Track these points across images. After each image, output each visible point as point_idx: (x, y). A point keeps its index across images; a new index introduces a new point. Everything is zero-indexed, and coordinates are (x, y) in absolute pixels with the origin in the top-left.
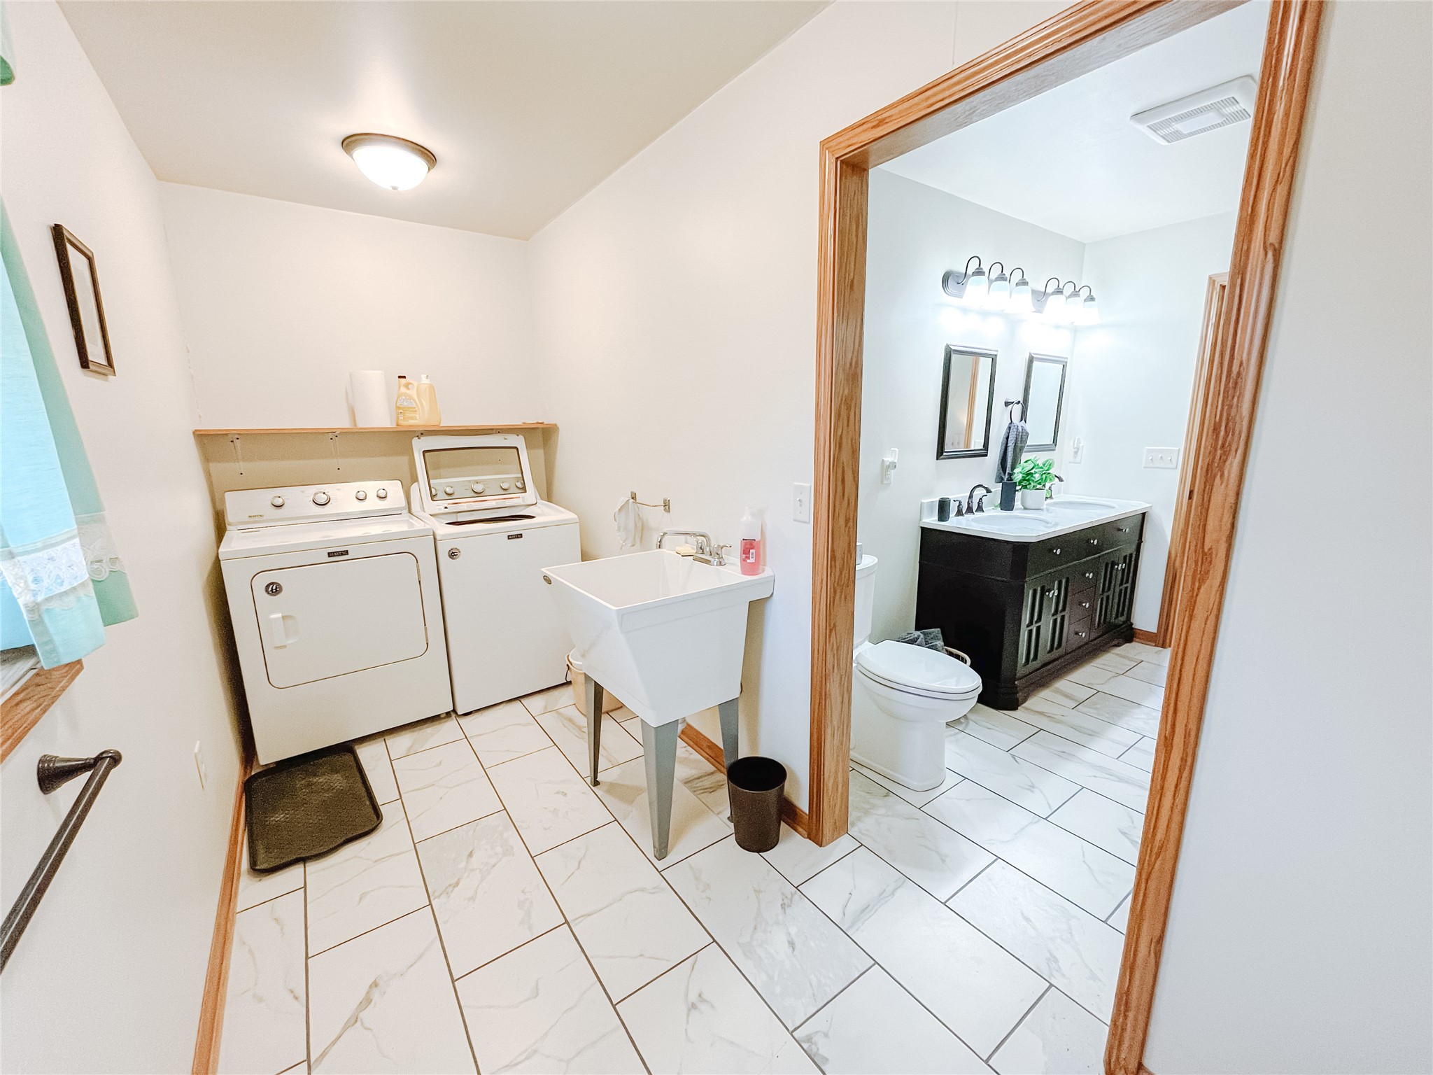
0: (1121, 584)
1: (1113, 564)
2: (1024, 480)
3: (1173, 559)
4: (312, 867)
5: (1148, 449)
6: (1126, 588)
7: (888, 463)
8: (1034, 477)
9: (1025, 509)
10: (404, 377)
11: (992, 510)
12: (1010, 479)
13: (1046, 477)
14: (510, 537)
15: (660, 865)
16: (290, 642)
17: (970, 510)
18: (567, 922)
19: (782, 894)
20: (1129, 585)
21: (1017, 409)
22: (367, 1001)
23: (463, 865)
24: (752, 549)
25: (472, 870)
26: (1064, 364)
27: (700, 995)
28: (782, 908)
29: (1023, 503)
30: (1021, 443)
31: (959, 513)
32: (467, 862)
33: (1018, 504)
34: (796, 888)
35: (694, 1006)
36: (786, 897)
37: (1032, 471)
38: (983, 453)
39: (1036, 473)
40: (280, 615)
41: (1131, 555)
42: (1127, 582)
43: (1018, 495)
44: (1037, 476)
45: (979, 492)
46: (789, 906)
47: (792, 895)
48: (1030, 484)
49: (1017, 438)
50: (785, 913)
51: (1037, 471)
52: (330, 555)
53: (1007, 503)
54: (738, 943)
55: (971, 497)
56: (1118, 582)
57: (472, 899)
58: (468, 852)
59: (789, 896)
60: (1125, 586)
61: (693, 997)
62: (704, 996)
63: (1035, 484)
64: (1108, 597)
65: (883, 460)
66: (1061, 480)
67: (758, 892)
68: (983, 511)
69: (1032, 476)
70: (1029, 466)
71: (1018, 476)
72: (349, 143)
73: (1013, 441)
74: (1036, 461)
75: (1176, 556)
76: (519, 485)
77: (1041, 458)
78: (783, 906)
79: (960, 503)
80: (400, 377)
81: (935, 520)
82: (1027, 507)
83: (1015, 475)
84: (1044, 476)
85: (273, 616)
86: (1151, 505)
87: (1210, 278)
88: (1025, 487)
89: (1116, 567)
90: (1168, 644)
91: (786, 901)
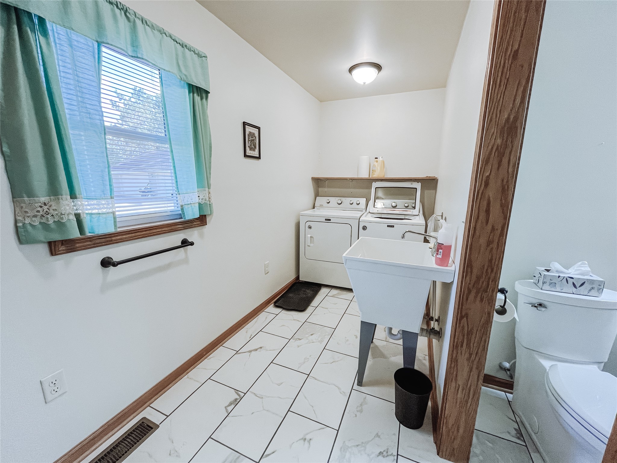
4: (284, 312)
10: (377, 158)
14: (388, 226)
15: (356, 387)
16: (312, 245)
18: (309, 375)
19: (388, 449)
22: (256, 350)
23: (307, 336)
24: (440, 249)
25: (307, 339)
27: (310, 439)
28: (379, 453)
32: (309, 336)
34: (398, 455)
35: (305, 439)
36: (387, 452)
40: (310, 236)
46: (384, 457)
47: (392, 455)
50: (378, 456)
52: (326, 220)
54: (344, 442)
57: (298, 346)
58: (312, 333)
59: (389, 453)
61: (308, 437)
62: (311, 441)
67: (377, 435)
72: (351, 70)
76: (413, 205)
78: (381, 453)
80: (375, 158)
85: (308, 236)
91: (385, 453)
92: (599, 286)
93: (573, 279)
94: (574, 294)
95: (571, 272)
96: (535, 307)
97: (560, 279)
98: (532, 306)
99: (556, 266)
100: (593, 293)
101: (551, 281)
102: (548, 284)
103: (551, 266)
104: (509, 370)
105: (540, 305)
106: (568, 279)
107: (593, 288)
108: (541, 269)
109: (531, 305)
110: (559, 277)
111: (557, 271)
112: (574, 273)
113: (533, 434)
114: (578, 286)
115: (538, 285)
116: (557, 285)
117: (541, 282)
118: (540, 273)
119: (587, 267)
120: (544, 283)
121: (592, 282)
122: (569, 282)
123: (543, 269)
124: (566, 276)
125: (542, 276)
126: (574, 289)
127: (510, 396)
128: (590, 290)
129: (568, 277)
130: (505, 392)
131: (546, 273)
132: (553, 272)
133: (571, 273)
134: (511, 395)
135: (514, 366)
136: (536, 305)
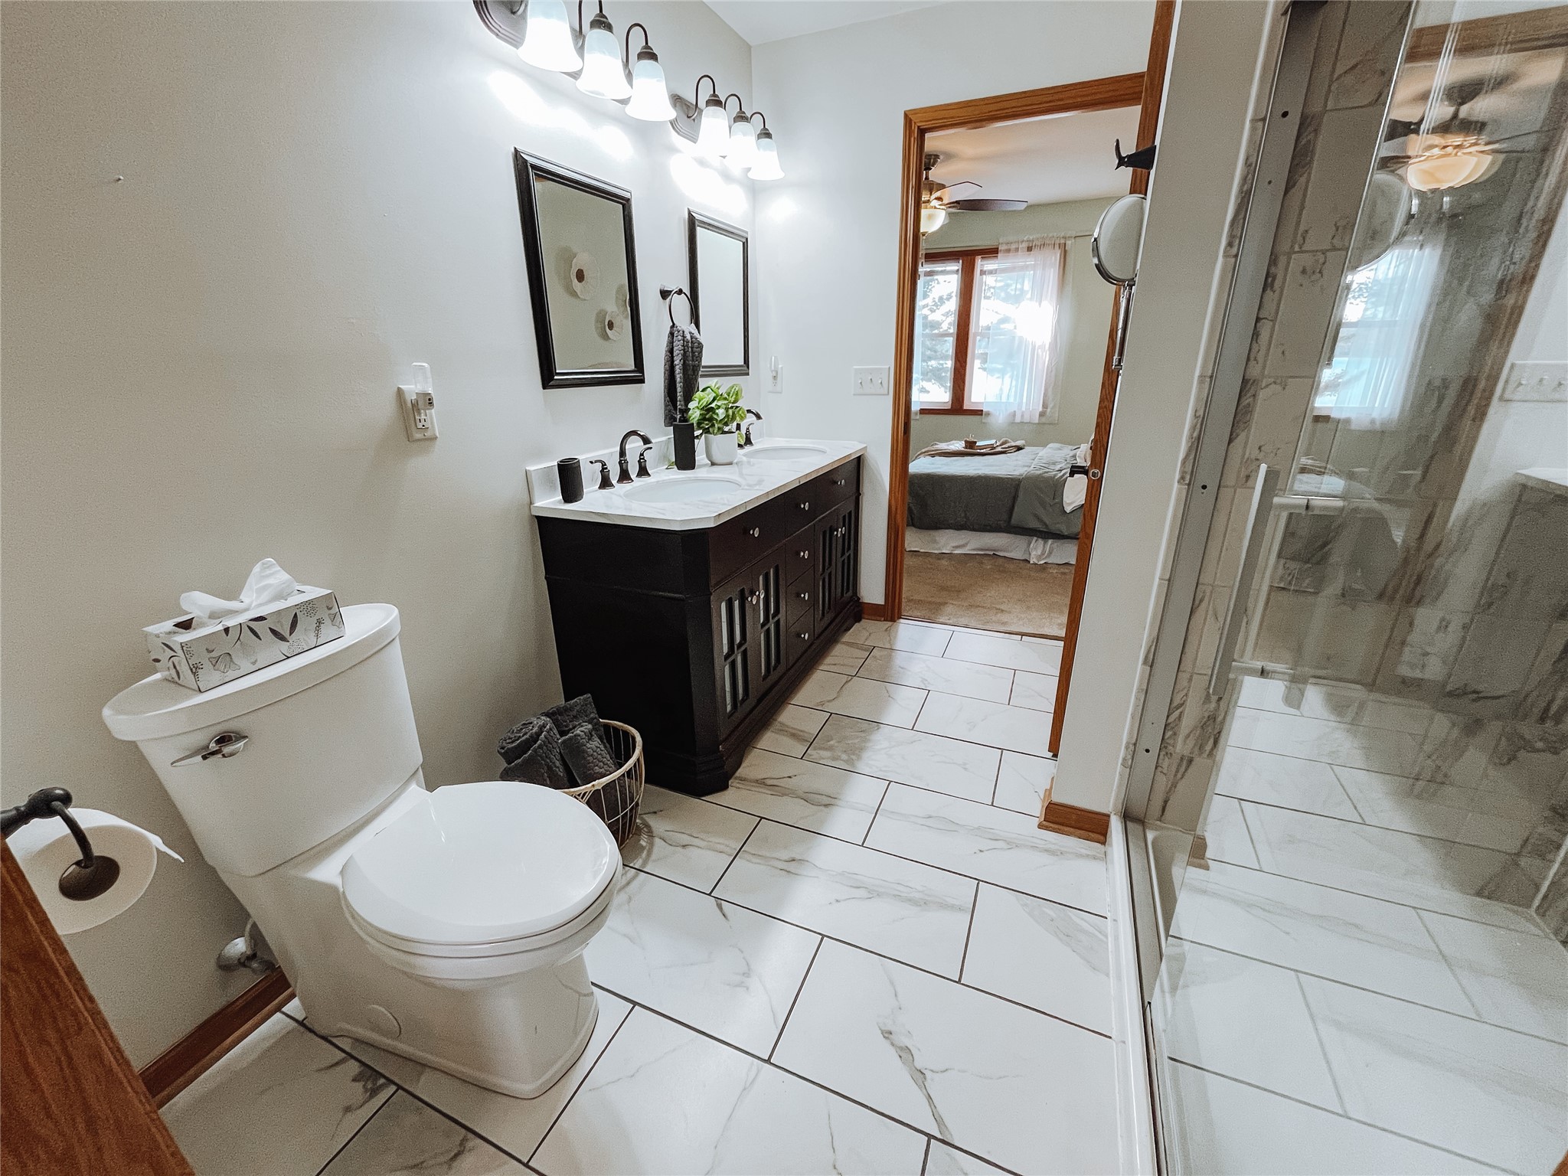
0: (843, 554)
1: (832, 530)
2: (704, 419)
3: (893, 512)
5: (856, 369)
6: (849, 557)
7: (414, 397)
8: (717, 415)
9: (713, 464)
11: (663, 473)
12: (684, 419)
13: (733, 413)
17: (624, 476)
20: (851, 552)
21: (681, 304)
26: (744, 240)
29: (709, 456)
30: (693, 360)
31: (605, 483)
33: (700, 457)
37: (713, 405)
38: (636, 376)
39: (719, 407)
41: (850, 513)
42: (849, 549)
43: (700, 445)
44: (721, 413)
45: (634, 445)
48: (713, 425)
49: (685, 352)
51: (719, 404)
53: (685, 459)
55: (622, 453)
56: (839, 555)
60: (847, 554)
63: (720, 425)
64: (830, 574)
65: (399, 388)
66: (758, 417)
68: (649, 475)
69: (714, 413)
70: (708, 397)
71: (695, 415)
73: (680, 357)
74: (718, 388)
75: (896, 509)
77: (723, 384)
79: (604, 464)
81: (559, 502)
82: (716, 461)
83: (690, 412)
84: (730, 412)
86: (865, 445)
87: (906, 115)
88: (707, 431)
89: (835, 533)
90: (896, 615)
92: (330, 609)
93: (266, 619)
94: (288, 658)
95: (252, 602)
96: (213, 753)
97: (232, 633)
98: (205, 758)
99: (198, 602)
100: (328, 631)
101: (214, 654)
102: (207, 665)
103: (185, 607)
104: (252, 957)
105: (224, 739)
106: (253, 625)
107: (319, 622)
108: (162, 630)
109: (199, 758)
110: (227, 630)
111: (214, 616)
112: (259, 602)
113: (395, 1043)
114: (286, 633)
115: (179, 682)
116: (235, 659)
117: (184, 669)
118: (163, 644)
119: (279, 571)
120: (195, 670)
121: (309, 606)
122: (261, 637)
123: (168, 625)
124: (242, 618)
125: (180, 652)
126: (284, 646)
127: (294, 1007)
128: (318, 629)
129: (250, 620)
130: (278, 1009)
131: (185, 637)
132: (202, 625)
133: (253, 606)
134: (296, 1002)
135: (257, 939)
136: (213, 746)
